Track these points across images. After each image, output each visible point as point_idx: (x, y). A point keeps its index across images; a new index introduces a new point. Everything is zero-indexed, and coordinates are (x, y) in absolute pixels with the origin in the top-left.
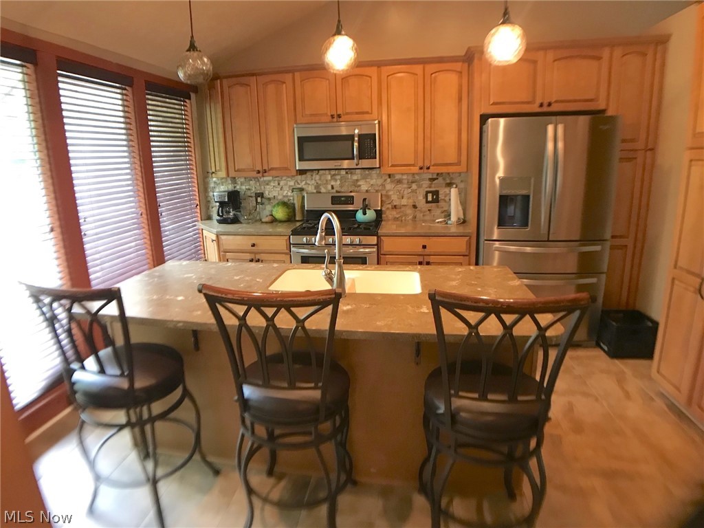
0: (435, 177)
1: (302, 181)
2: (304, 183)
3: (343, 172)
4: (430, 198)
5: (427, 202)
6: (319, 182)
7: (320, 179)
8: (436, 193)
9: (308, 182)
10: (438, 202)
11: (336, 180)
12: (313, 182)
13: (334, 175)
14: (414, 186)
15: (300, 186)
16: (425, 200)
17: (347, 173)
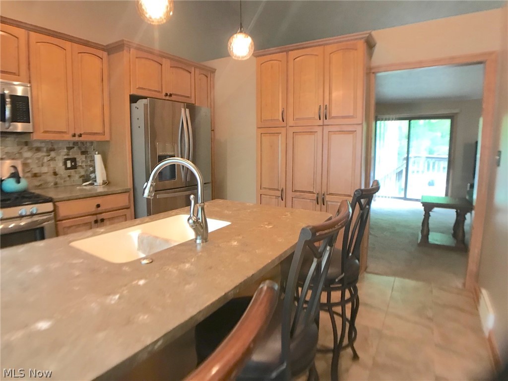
0: (71, 146)
4: (69, 165)
5: (67, 169)
8: (73, 160)
10: (76, 168)
14: (53, 154)
16: (64, 167)
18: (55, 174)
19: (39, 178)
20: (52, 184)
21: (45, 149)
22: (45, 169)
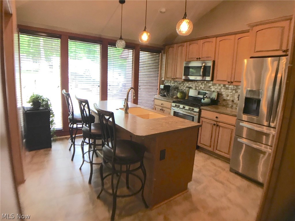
1: (191, 84)
2: (191, 85)
3: (205, 82)
6: (197, 85)
7: (197, 84)
9: (193, 85)
11: (202, 85)
12: (195, 85)
13: (202, 83)
14: (234, 92)
15: (190, 86)
16: (238, 99)
17: (207, 83)
18: (233, 101)
19: (225, 102)
20: (230, 106)
21: (230, 89)
22: (228, 98)
